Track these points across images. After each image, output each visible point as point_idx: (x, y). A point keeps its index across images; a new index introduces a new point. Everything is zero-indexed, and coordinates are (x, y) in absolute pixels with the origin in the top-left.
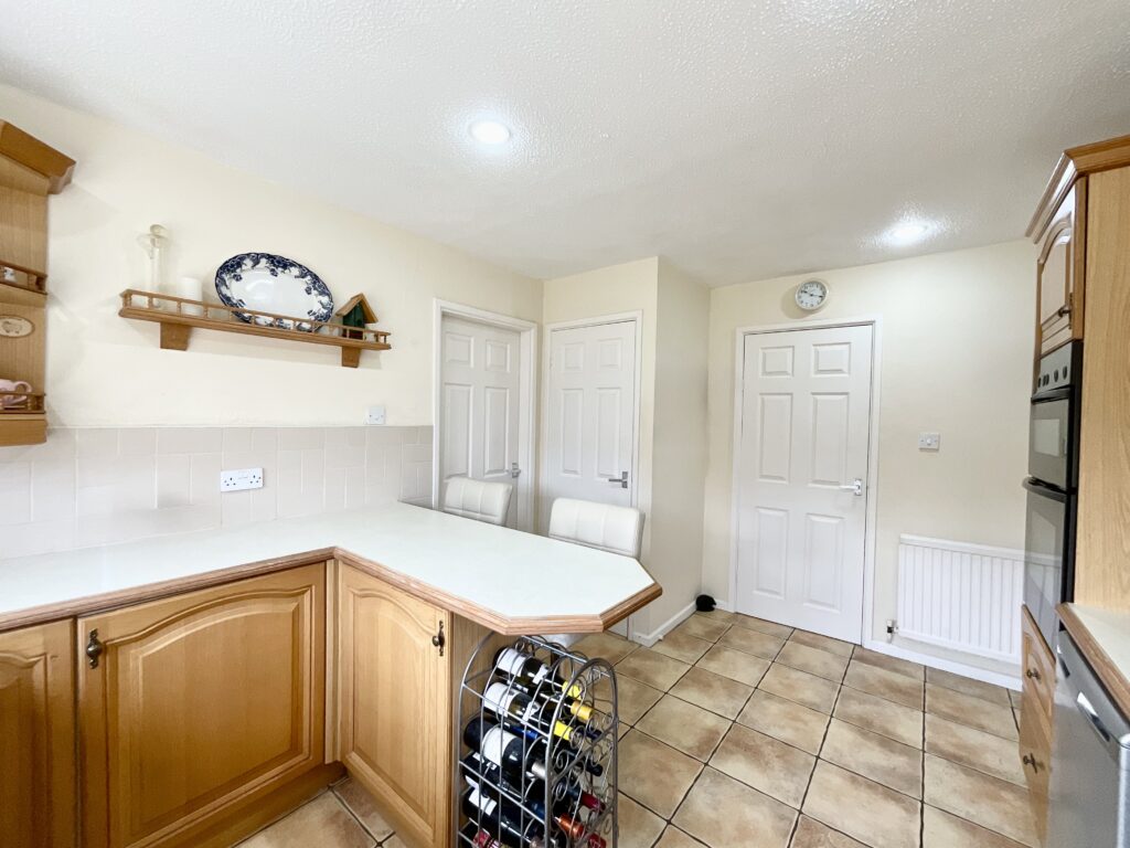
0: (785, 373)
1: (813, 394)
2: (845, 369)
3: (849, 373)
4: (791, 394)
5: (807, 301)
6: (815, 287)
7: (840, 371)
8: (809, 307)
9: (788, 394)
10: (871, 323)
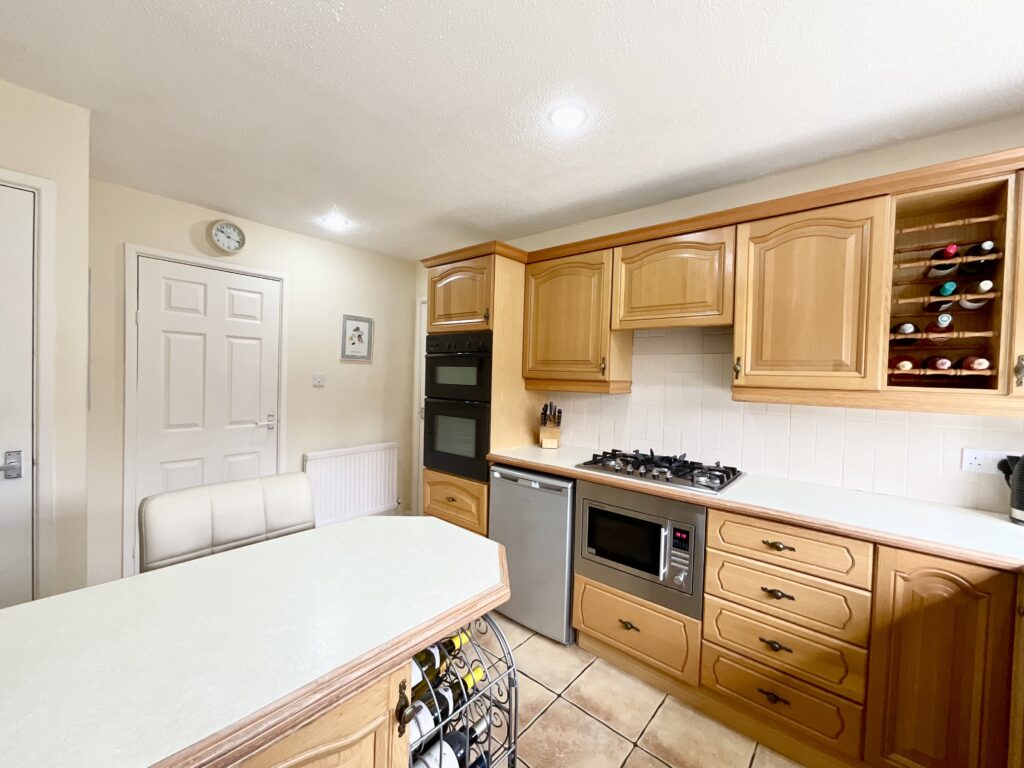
0: (196, 311)
1: (228, 336)
2: (258, 315)
3: (261, 321)
4: (204, 335)
5: (222, 240)
6: (232, 229)
7: (253, 318)
8: (225, 248)
9: (200, 334)
10: (279, 280)
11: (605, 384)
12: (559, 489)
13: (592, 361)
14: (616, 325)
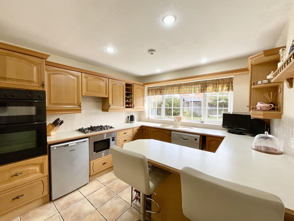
11: (80, 110)
12: (86, 141)
13: (76, 104)
14: (84, 94)
